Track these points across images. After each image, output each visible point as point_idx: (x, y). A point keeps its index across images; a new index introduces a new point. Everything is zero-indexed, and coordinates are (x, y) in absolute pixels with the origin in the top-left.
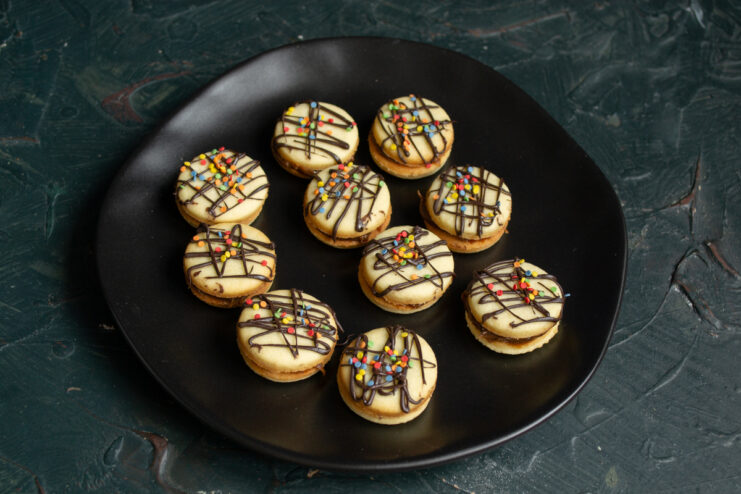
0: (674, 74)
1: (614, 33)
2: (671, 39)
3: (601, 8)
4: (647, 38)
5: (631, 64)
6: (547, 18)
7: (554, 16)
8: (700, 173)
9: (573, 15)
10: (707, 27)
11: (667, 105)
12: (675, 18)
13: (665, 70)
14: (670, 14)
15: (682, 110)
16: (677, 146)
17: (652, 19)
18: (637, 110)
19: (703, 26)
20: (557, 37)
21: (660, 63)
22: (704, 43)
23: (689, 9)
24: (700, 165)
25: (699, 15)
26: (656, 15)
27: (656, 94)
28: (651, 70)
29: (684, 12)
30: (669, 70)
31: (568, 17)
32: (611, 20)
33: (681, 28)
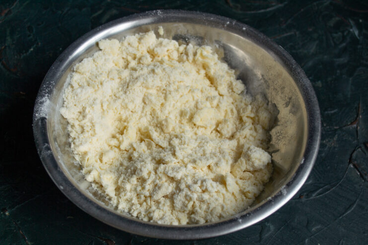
0: (346, 61)
1: (317, 42)
2: (344, 44)
3: (310, 30)
4: (333, 44)
5: (326, 57)
6: (285, 35)
7: (289, 34)
8: (360, 110)
9: (297, 33)
10: (360, 38)
11: (344, 76)
12: (345, 34)
13: (342, 59)
14: (343, 32)
15: (351, 79)
16: (349, 96)
17: (335, 35)
18: (329, 79)
19: (358, 38)
20: (291, 44)
21: (339, 56)
22: (359, 46)
23: (351, 30)
24: (360, 105)
25: (356, 33)
26: (336, 33)
27: (338, 71)
28: (335, 60)
29: (349, 32)
30: (343, 60)
31: (295, 34)
32: (315, 36)
33: (348, 39)
